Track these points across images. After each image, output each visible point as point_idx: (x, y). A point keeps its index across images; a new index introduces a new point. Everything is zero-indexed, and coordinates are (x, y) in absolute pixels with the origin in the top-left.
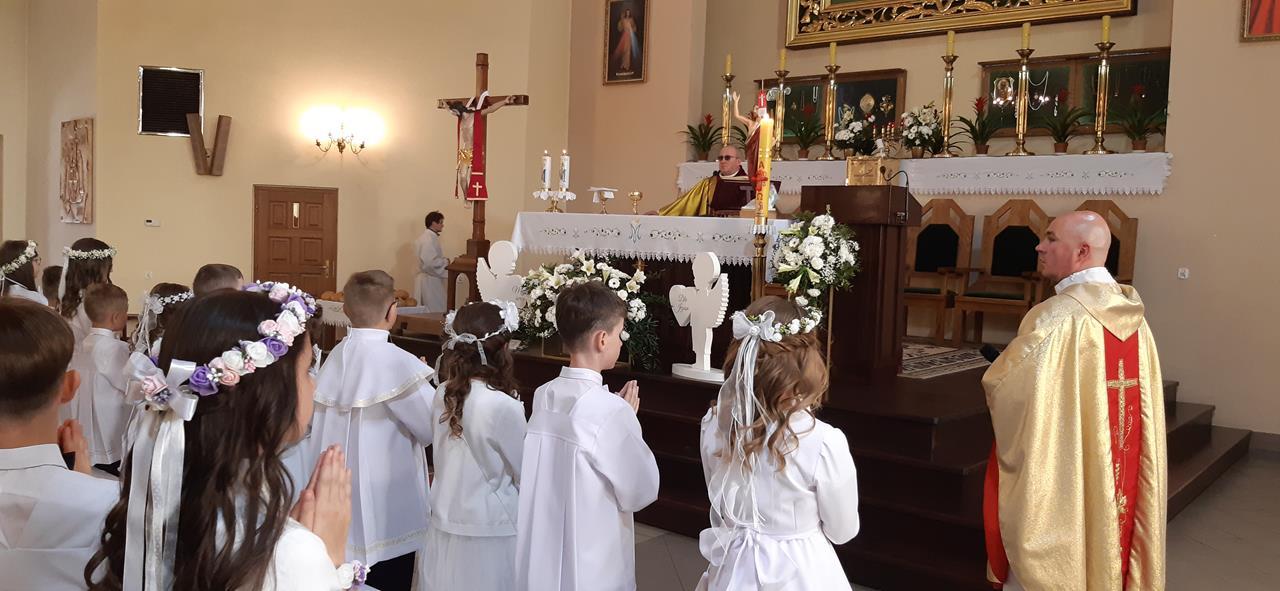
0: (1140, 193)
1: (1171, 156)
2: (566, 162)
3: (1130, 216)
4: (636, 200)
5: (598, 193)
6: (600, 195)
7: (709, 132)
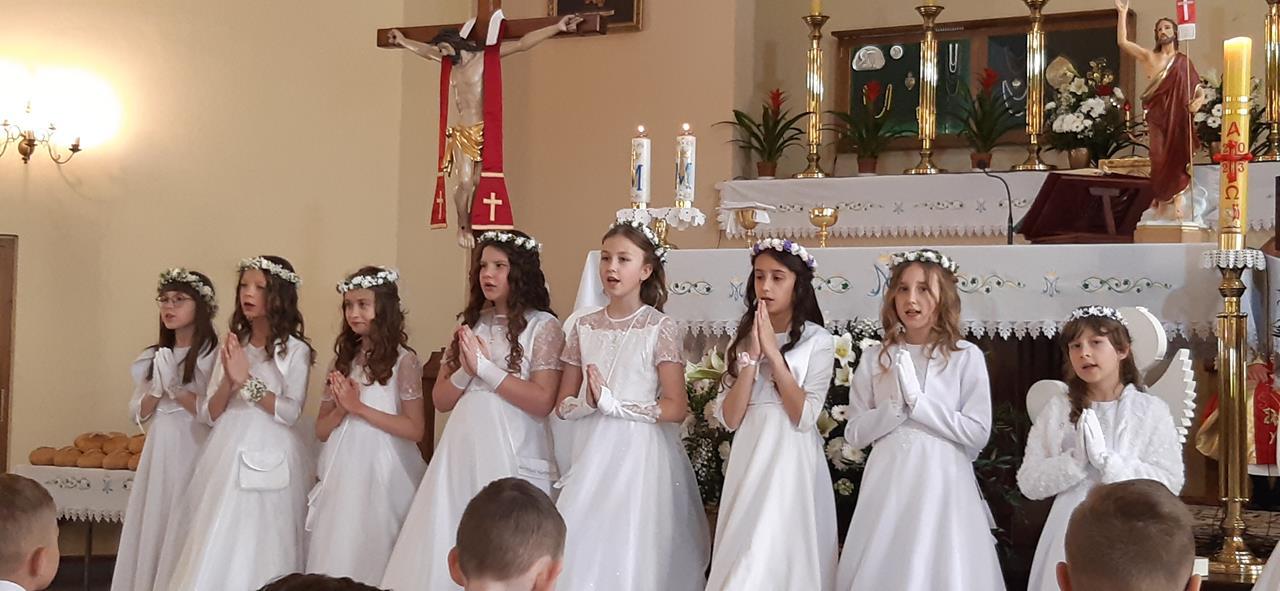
2: (689, 146)
4: (826, 226)
5: (737, 214)
6: (744, 217)
7: (778, 122)
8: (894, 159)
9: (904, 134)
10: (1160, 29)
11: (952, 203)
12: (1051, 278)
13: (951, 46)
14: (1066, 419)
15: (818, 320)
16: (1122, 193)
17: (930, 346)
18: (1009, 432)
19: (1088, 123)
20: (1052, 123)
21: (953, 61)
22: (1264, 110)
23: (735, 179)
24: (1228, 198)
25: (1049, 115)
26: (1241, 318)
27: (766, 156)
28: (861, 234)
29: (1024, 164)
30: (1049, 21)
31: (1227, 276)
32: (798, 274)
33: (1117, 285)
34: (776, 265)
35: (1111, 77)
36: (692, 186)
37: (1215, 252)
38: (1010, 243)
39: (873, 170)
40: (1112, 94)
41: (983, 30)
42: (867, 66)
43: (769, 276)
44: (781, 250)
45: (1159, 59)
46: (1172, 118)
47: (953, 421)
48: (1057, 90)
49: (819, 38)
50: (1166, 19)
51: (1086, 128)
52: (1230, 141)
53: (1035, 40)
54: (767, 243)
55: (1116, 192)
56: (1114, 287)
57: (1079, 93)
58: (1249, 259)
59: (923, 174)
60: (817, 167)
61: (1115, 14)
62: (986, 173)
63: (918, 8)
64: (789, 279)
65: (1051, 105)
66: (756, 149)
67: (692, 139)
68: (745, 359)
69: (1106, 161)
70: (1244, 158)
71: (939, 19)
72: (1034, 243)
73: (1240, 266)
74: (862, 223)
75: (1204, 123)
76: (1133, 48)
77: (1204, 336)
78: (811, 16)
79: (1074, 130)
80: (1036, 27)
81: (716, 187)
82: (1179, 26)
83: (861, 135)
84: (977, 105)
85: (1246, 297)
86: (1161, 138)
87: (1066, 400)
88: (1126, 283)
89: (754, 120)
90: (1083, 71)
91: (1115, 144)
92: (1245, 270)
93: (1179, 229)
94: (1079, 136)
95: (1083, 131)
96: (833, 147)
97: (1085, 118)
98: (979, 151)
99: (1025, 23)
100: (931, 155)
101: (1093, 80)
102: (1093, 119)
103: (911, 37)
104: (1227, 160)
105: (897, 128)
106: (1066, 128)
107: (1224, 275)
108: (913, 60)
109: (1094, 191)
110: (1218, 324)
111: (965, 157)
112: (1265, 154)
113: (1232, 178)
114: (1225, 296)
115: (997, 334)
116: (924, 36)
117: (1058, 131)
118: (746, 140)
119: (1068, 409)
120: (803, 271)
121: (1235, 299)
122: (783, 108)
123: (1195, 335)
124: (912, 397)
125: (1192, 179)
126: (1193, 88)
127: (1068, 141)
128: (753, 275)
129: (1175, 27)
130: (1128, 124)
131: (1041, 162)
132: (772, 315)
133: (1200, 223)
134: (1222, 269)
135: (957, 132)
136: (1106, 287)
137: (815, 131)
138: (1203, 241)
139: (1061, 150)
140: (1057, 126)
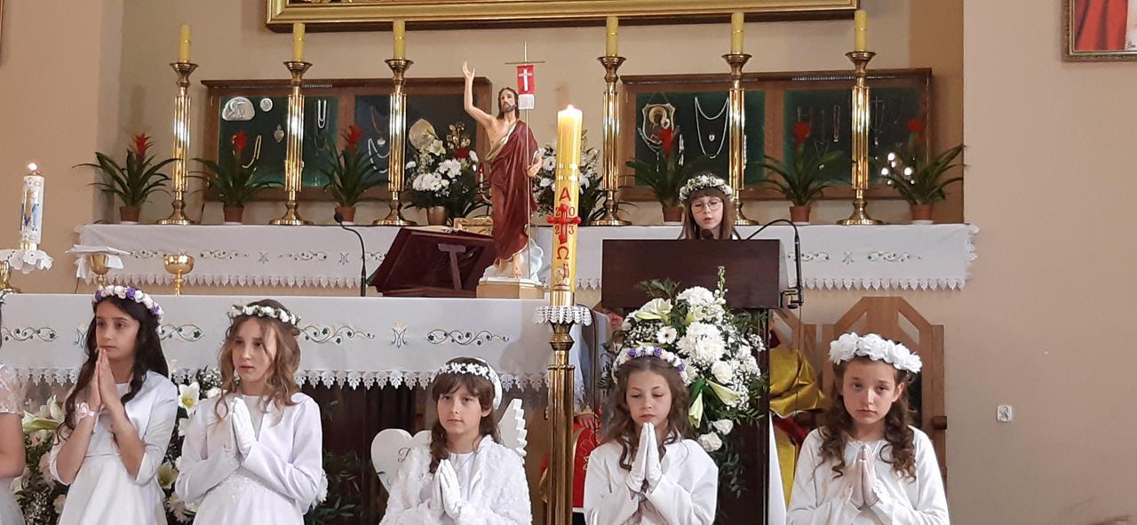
0: (934, 287)
1: (976, 230)
2: (37, 187)
3: (933, 320)
4: (182, 273)
5: (88, 259)
6: (96, 263)
7: (144, 166)
8: (262, 209)
9: (271, 185)
10: (503, 98)
11: (316, 255)
12: (399, 330)
13: (319, 102)
14: (426, 470)
15: (162, 368)
16: (468, 250)
17: (265, 398)
18: (351, 482)
19: (446, 183)
20: (412, 181)
21: (322, 117)
22: (601, 178)
23: (95, 223)
24: (559, 258)
25: (409, 175)
26: (568, 370)
27: (129, 201)
28: (225, 282)
29: (386, 219)
30: (410, 84)
31: (558, 331)
32: (141, 323)
33: (460, 337)
34: (117, 313)
35: (468, 140)
36: (39, 227)
37: (547, 308)
38: (363, 294)
39: (239, 220)
40: (467, 157)
41: (349, 88)
42: (237, 116)
43: (111, 325)
44: (124, 298)
45: (502, 125)
46: (512, 180)
47: (285, 472)
48: (418, 151)
49: (187, 86)
50: (508, 89)
51: (443, 187)
52: (562, 205)
53: (397, 102)
54: (110, 290)
55: (463, 249)
56: (457, 339)
57: (438, 154)
58: (577, 314)
59: (288, 225)
60: (182, 214)
61: (461, 82)
62: (343, 226)
63: (287, 63)
64: (132, 328)
65: (411, 164)
66: (120, 193)
67: (39, 179)
68: (84, 410)
69: (461, 220)
70: (574, 221)
71: (306, 76)
72: (384, 295)
73: (569, 322)
74: (226, 273)
75: (549, 187)
76: (480, 115)
77: (536, 386)
78: (179, 63)
79: (433, 189)
80: (398, 88)
81: (76, 230)
82: (520, 96)
83: (227, 184)
84: (342, 161)
85: (575, 352)
86: (502, 200)
87: (427, 451)
88: (468, 335)
89: (118, 163)
90: (442, 135)
91: (470, 204)
92: (574, 325)
93: (516, 287)
94: (437, 195)
95: (440, 190)
96: (201, 194)
97: (443, 178)
98: (342, 205)
99: (389, 85)
100: (296, 207)
101: (452, 142)
102: (450, 180)
103: (279, 90)
104: (560, 222)
105: (265, 179)
106: (425, 187)
107: (554, 329)
108: (280, 113)
109: (441, 247)
110: (549, 375)
111: (329, 210)
112: (601, 219)
113: (563, 240)
114: (555, 349)
115: (347, 383)
116: (291, 91)
117: (417, 189)
118: (109, 184)
119: (428, 461)
120: (148, 320)
121: (563, 352)
122: (148, 153)
123: (529, 385)
124: (246, 446)
125: (530, 239)
126: (531, 156)
127: (425, 199)
128: (94, 321)
129: (516, 98)
130: (482, 186)
131: (401, 218)
132: (112, 361)
133: (535, 280)
134: (553, 324)
135: (324, 185)
136: (450, 338)
137: (181, 178)
138: (538, 298)
139: (421, 208)
140: (416, 185)
